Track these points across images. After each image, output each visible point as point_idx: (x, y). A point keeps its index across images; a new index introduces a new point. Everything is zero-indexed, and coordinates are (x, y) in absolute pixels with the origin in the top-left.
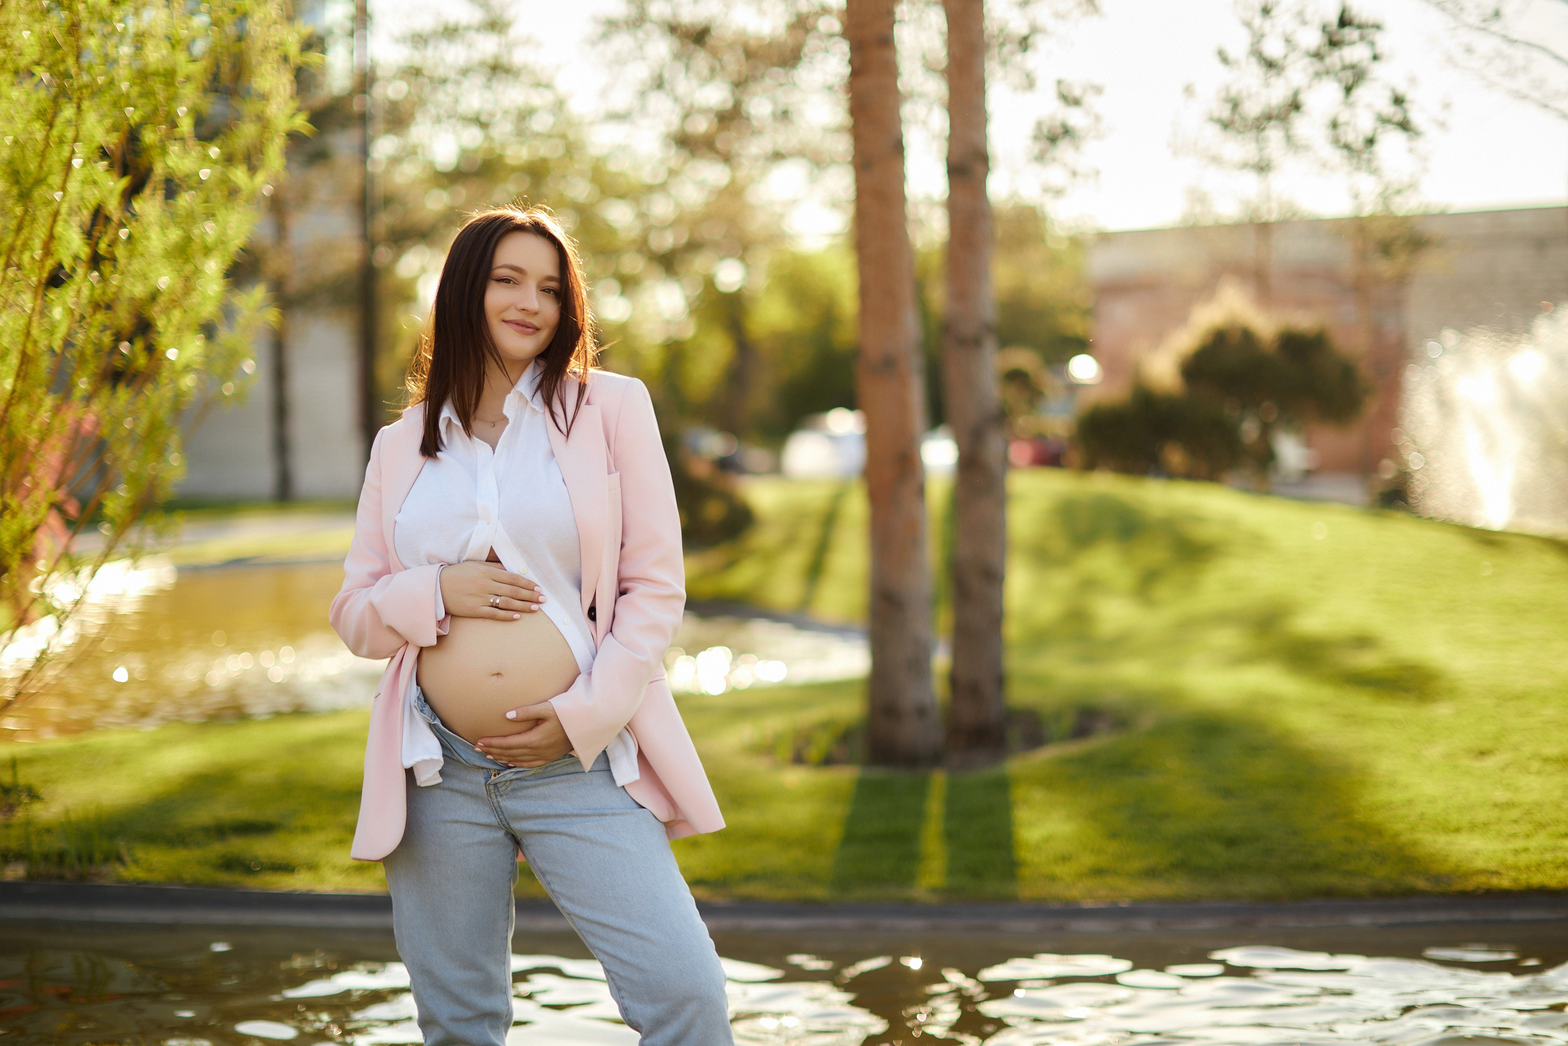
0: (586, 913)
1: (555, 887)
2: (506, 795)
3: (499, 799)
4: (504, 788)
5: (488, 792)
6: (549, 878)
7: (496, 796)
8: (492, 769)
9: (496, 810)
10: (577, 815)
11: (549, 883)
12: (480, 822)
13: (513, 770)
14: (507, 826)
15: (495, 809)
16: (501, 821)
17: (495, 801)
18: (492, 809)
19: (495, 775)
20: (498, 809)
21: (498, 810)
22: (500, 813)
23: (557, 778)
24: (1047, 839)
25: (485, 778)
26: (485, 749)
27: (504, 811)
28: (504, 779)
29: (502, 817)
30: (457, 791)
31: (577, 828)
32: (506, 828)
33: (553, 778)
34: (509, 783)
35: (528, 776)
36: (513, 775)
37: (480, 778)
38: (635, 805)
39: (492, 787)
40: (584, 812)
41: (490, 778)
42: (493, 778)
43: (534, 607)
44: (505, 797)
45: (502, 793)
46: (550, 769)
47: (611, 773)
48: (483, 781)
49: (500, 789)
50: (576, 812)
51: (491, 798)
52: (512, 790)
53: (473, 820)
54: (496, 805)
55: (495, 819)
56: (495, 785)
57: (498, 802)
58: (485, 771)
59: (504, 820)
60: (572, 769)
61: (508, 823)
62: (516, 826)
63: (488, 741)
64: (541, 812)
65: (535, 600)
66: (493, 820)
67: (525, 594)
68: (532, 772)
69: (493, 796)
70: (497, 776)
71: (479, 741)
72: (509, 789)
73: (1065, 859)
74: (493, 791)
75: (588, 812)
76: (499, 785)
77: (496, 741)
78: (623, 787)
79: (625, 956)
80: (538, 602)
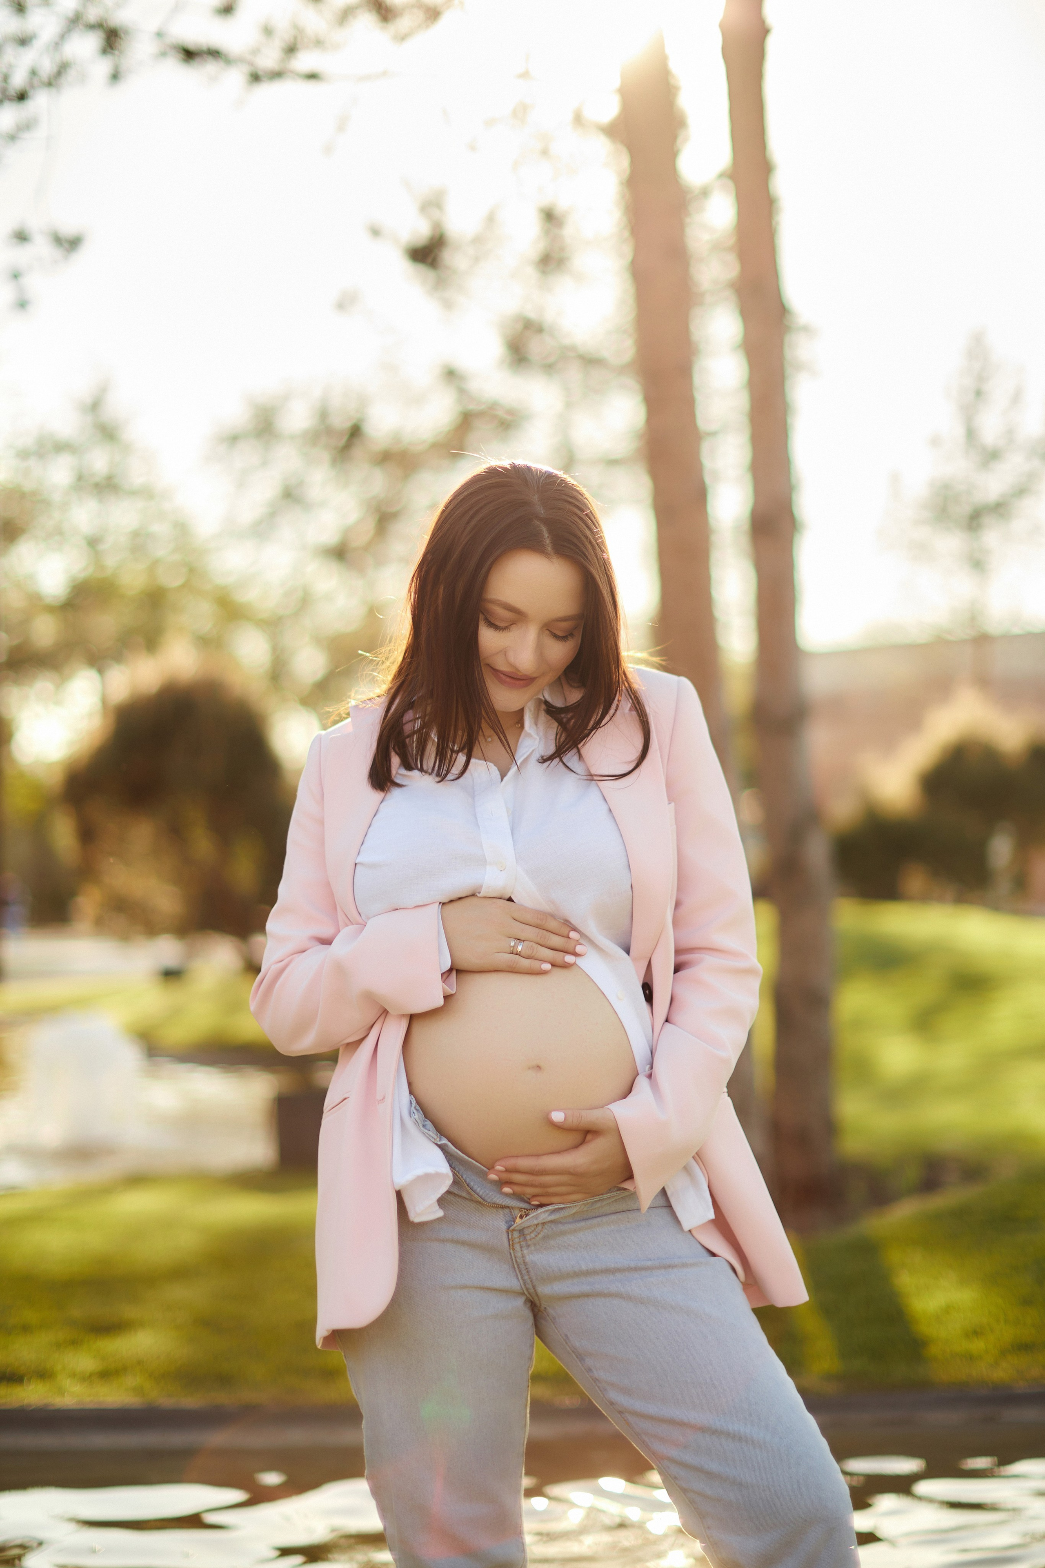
0: (652, 1409)
1: (600, 1374)
2: (535, 1245)
3: (525, 1252)
4: (533, 1235)
5: (511, 1244)
6: (589, 1362)
7: (521, 1247)
8: (515, 1207)
9: (518, 1267)
10: (635, 1269)
11: (589, 1370)
12: (497, 1286)
13: (550, 1208)
14: (532, 1291)
15: (518, 1265)
16: (525, 1284)
17: (519, 1254)
18: (514, 1266)
19: (521, 1217)
20: (522, 1266)
21: (519, 1267)
22: (524, 1272)
23: (604, 1219)
24: (948, 1309)
25: (506, 1222)
26: (505, 1176)
27: (531, 1269)
28: (536, 1222)
29: (526, 1277)
30: (463, 1243)
31: (636, 1286)
32: (529, 1294)
33: (599, 1219)
34: (540, 1227)
35: (565, 1217)
36: (549, 1215)
37: (499, 1222)
38: (705, 1254)
39: (516, 1234)
40: (644, 1264)
41: (514, 1221)
42: (518, 1220)
43: (569, 959)
44: (533, 1248)
45: (529, 1243)
46: (598, 1205)
47: (672, 1209)
48: (504, 1227)
49: (528, 1237)
50: (632, 1264)
51: (514, 1250)
52: (544, 1238)
53: (487, 1284)
54: (520, 1260)
55: (516, 1280)
56: (521, 1231)
57: (523, 1256)
58: (507, 1211)
59: (529, 1282)
60: (622, 1206)
61: (534, 1287)
62: (545, 1290)
63: (511, 1163)
64: (584, 1267)
65: (571, 949)
66: (513, 1283)
67: (556, 941)
68: (574, 1210)
69: (517, 1247)
70: (524, 1219)
71: (497, 1163)
72: (540, 1236)
73: (976, 1333)
74: (517, 1240)
75: (650, 1263)
76: (526, 1232)
77: (524, 1163)
78: (690, 1231)
79: (713, 1466)
80: (576, 955)
